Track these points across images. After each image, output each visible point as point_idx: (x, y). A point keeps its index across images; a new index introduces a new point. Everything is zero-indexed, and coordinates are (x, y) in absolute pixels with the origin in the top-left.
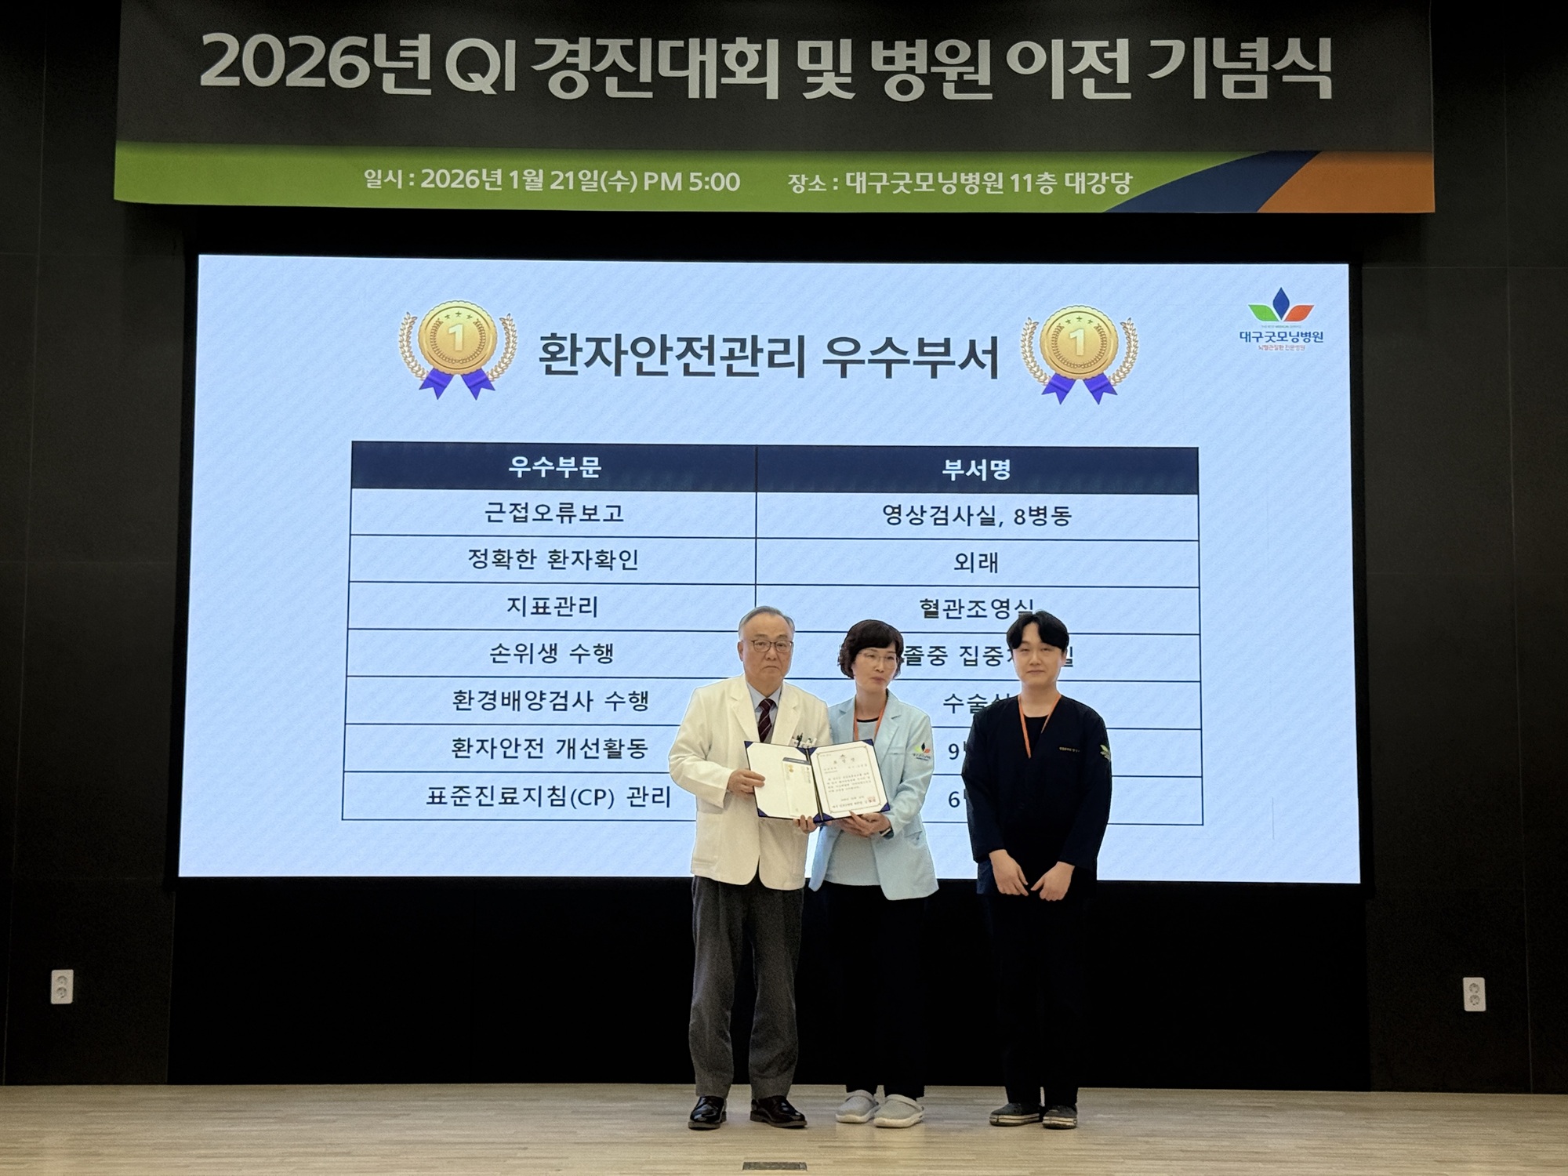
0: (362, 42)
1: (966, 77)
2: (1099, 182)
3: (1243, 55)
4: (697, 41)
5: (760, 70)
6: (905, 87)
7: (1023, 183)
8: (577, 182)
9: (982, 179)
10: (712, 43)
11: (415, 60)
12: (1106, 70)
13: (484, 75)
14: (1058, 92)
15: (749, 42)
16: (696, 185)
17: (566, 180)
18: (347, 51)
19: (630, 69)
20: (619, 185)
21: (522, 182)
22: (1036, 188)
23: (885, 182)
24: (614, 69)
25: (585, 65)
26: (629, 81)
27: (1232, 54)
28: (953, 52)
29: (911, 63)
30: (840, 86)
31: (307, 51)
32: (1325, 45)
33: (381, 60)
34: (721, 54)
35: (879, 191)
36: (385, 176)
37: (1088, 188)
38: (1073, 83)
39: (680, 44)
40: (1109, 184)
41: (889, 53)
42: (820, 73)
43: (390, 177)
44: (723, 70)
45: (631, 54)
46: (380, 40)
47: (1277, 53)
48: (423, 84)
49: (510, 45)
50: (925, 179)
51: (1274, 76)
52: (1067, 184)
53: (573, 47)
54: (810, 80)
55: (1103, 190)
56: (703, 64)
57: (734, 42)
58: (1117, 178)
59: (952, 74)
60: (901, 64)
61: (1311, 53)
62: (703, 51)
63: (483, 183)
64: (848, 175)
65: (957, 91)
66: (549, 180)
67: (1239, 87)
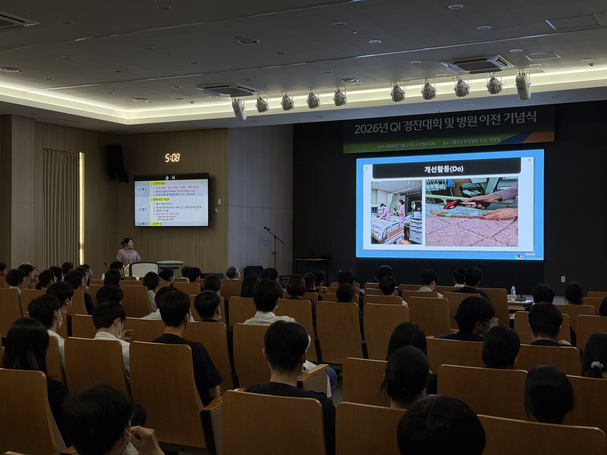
0: (378, 125)
1: (472, 123)
2: (495, 139)
3: (520, 115)
4: (429, 120)
5: (439, 124)
6: (462, 125)
7: (482, 140)
8: (410, 145)
9: (475, 140)
10: (431, 120)
11: (385, 127)
12: (496, 120)
13: (396, 128)
14: (488, 124)
15: (437, 119)
16: (428, 144)
17: (408, 145)
18: (376, 126)
19: (418, 125)
20: (416, 145)
21: (401, 146)
22: (484, 141)
23: (459, 142)
24: (416, 126)
25: (411, 126)
26: (418, 128)
27: (518, 115)
28: (470, 118)
29: (463, 121)
30: (451, 126)
31: (370, 127)
32: (535, 112)
33: (380, 127)
34: (432, 122)
35: (458, 143)
36: (381, 146)
37: (493, 141)
38: (491, 122)
39: (426, 120)
40: (497, 140)
41: (460, 119)
42: (448, 124)
43: (382, 146)
44: (433, 124)
45: (418, 123)
46: (380, 124)
47: (526, 114)
48: (387, 131)
49: (400, 123)
50: (465, 141)
51: (526, 119)
52: (489, 140)
53: (409, 122)
54: (447, 125)
55: (495, 141)
56: (429, 124)
57: (434, 119)
58: (498, 139)
59: (470, 122)
60: (462, 121)
61: (532, 114)
62: (430, 121)
63: (395, 146)
64: (453, 141)
65: (471, 125)
66: (405, 145)
67: (519, 121)
